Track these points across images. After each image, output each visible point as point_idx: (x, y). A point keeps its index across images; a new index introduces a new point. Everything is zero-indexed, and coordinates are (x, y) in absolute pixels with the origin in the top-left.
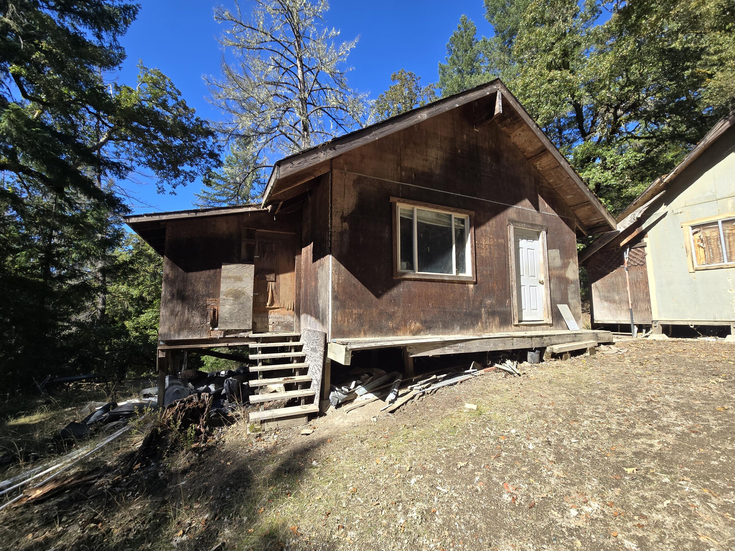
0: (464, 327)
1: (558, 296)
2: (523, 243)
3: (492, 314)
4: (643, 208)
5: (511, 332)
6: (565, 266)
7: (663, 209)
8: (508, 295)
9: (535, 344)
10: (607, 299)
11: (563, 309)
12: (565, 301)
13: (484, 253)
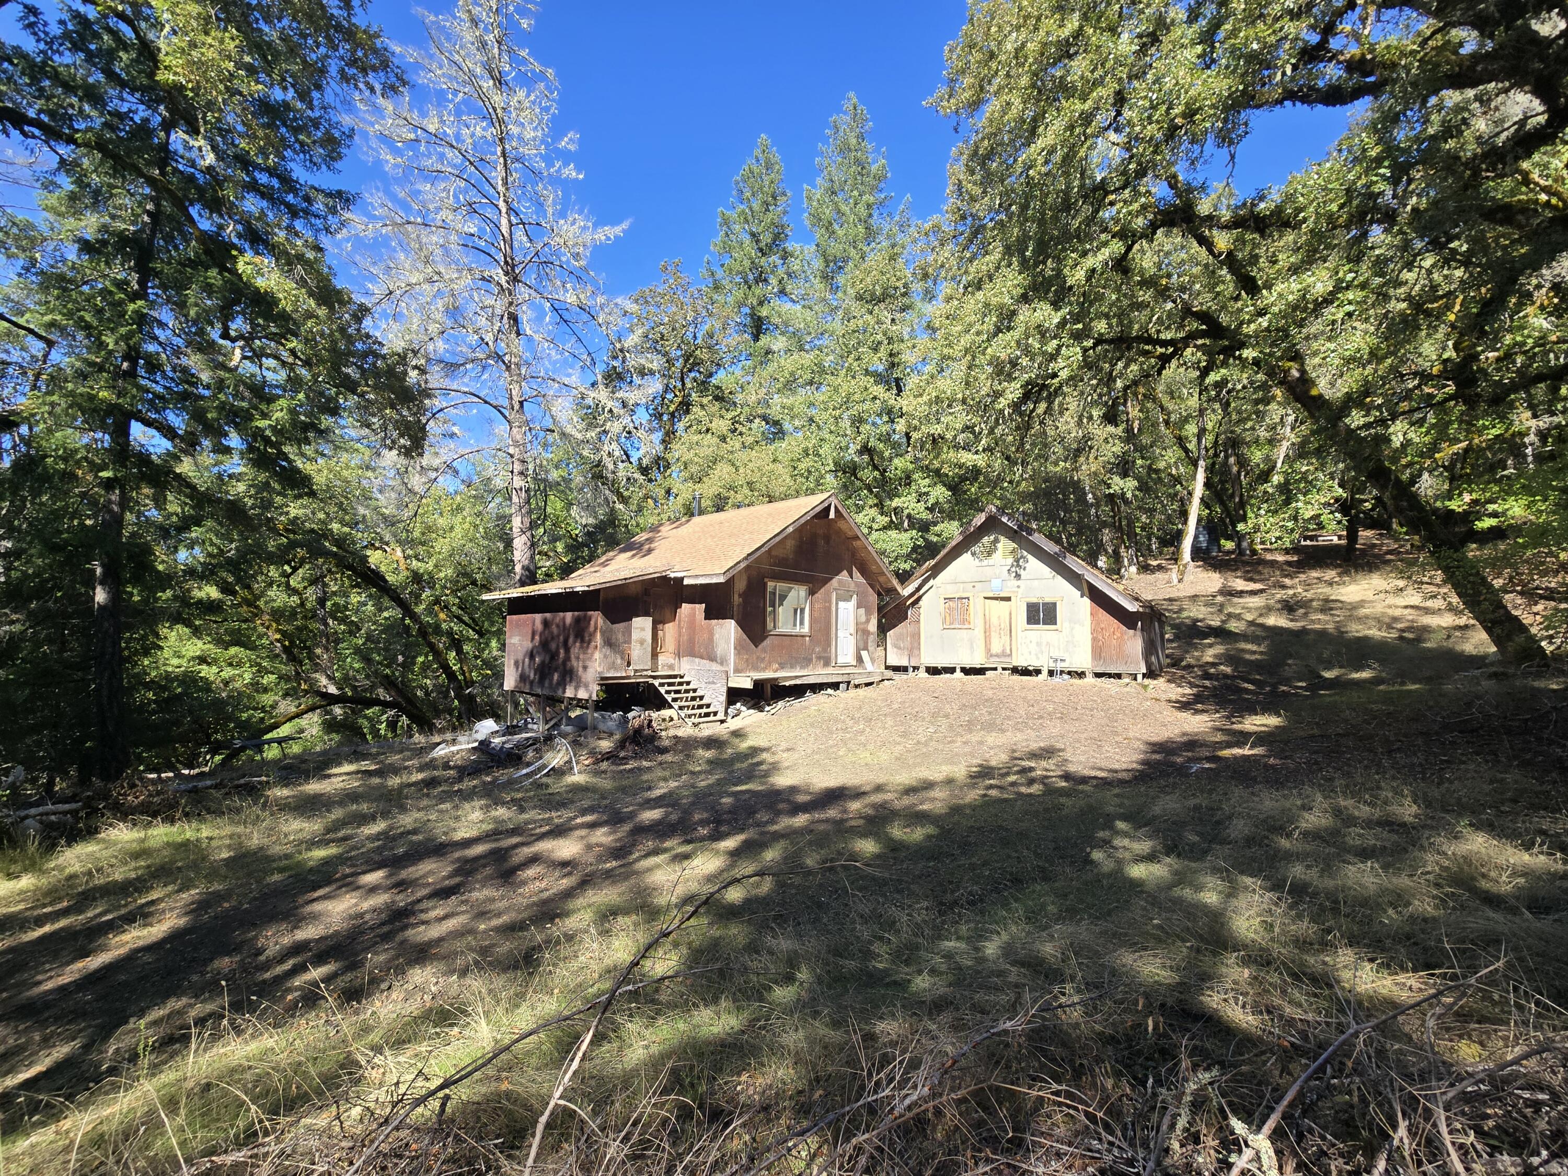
0: (802, 667)
1: (861, 645)
2: (841, 604)
3: (819, 658)
4: (919, 581)
5: (830, 670)
6: (868, 621)
7: (931, 582)
8: (829, 645)
9: (845, 678)
10: (896, 646)
11: (864, 654)
12: (866, 648)
13: (816, 614)
